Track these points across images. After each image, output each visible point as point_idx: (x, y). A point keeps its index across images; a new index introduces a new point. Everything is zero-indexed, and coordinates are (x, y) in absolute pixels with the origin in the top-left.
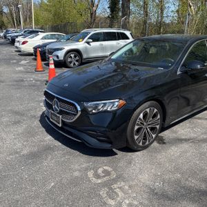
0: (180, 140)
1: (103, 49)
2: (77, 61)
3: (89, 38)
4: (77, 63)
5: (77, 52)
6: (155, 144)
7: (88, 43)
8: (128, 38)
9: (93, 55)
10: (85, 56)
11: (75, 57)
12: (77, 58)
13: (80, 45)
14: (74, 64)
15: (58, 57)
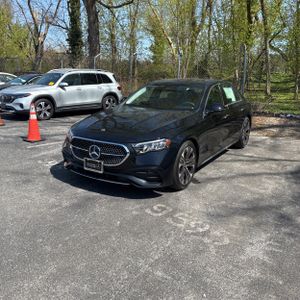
0: (211, 180)
1: (81, 94)
2: (48, 111)
3: (63, 81)
4: (48, 114)
5: (49, 99)
6: (192, 184)
7: (62, 87)
8: (110, 81)
9: (69, 102)
10: (58, 105)
11: (46, 105)
12: (49, 107)
13: (52, 90)
14: (45, 115)
15: (21, 105)
